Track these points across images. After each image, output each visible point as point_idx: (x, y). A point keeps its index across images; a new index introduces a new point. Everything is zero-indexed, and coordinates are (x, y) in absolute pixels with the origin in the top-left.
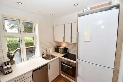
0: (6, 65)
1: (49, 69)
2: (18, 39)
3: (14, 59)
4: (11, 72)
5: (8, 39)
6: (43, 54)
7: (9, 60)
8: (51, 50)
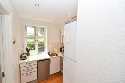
0: (24, 54)
1: (51, 63)
2: (33, 40)
3: (30, 52)
4: (26, 59)
5: (28, 40)
6: (49, 52)
7: (27, 52)
8: (56, 49)
